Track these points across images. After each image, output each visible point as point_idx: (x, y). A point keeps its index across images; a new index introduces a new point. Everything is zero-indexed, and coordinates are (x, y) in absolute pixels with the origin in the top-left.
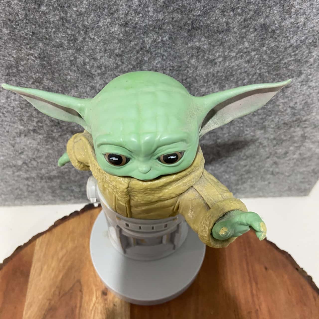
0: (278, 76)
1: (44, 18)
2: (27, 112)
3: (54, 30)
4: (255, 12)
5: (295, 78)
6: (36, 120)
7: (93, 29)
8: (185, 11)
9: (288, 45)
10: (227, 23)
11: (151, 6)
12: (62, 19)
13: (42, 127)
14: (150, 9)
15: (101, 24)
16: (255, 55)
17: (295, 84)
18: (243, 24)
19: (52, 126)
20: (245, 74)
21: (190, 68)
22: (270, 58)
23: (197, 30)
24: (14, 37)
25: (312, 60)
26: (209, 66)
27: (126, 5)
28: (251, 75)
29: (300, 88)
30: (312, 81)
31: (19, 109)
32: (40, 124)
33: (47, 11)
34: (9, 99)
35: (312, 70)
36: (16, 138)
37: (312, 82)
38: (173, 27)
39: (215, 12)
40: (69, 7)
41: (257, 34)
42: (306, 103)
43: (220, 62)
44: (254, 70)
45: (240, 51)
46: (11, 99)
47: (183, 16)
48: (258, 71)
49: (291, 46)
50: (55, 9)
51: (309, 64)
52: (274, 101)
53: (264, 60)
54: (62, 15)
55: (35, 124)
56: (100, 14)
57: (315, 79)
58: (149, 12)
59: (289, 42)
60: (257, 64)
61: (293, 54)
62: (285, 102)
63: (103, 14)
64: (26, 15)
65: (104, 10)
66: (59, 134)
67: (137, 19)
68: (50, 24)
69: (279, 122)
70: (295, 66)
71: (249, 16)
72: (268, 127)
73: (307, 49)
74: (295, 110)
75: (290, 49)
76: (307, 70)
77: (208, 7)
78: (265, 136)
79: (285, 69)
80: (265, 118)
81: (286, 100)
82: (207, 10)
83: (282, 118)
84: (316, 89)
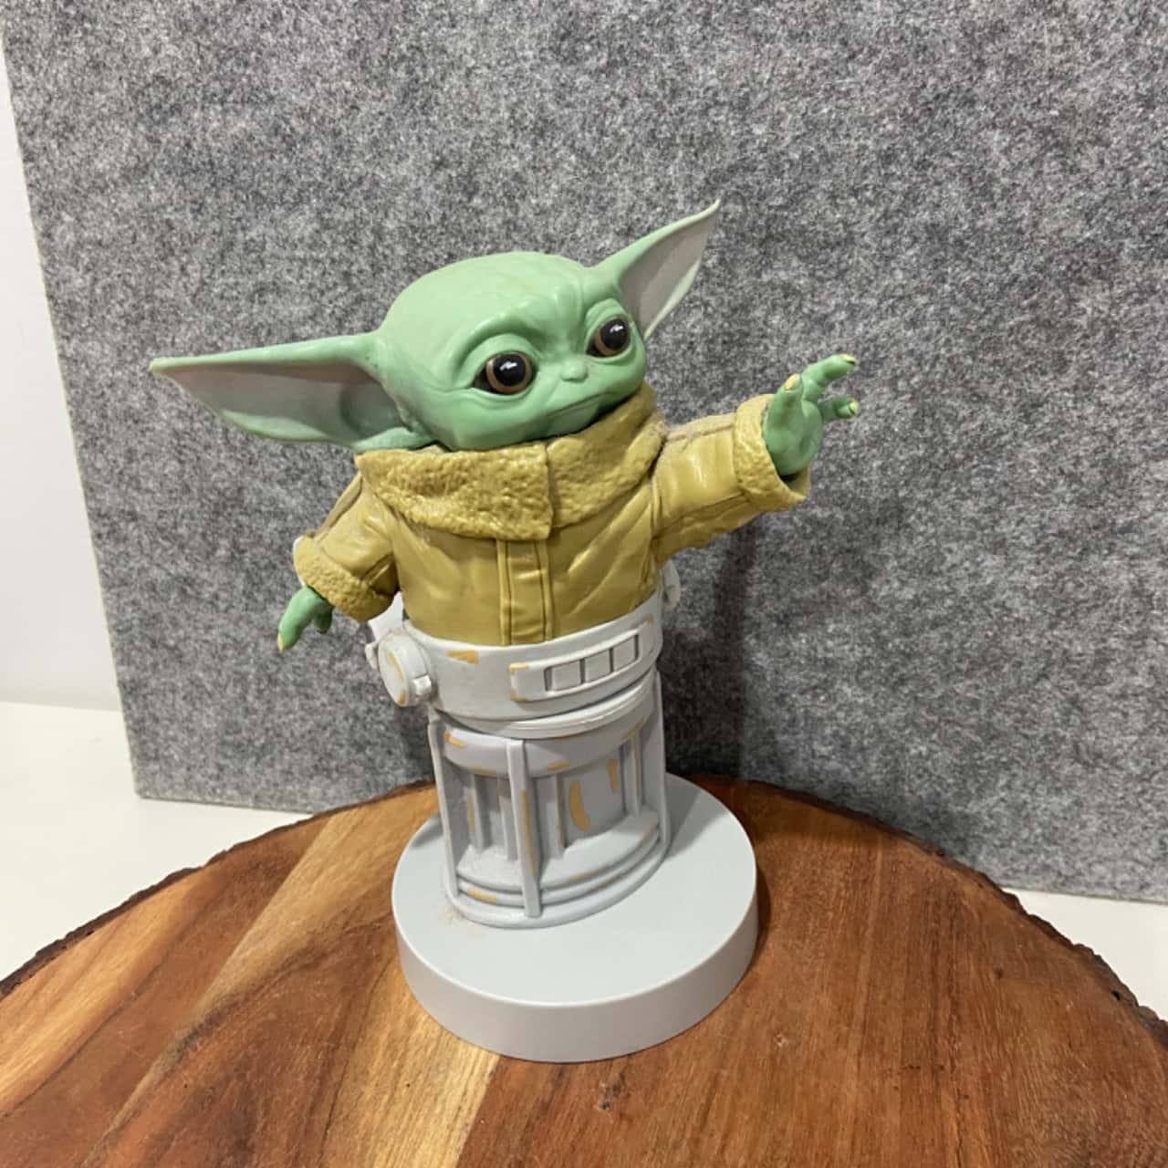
0: (1002, 366)
1: (475, 221)
3: (489, 247)
4: (906, 196)
5: (1051, 376)
7: (563, 242)
8: (750, 198)
9: (1007, 278)
10: (846, 225)
11: (680, 189)
12: (507, 222)
14: (677, 195)
15: (579, 233)
16: (926, 305)
17: (1058, 395)
18: (882, 224)
20: (910, 359)
21: (771, 338)
22: (970, 313)
23: (779, 241)
24: (413, 265)
25: (1082, 321)
26: (814, 335)
27: (632, 189)
28: (926, 362)
29: (1075, 408)
30: (1103, 387)
33: (482, 207)
35: (1094, 352)
37: (1105, 392)
38: (727, 233)
39: (814, 198)
40: (523, 197)
41: (921, 249)
42: (1107, 461)
43: (842, 323)
44: (932, 347)
45: (888, 293)
47: (747, 211)
48: (943, 351)
49: (1015, 280)
50: (497, 203)
51: (1079, 335)
52: (1009, 447)
53: (951, 318)
54: (510, 214)
56: (579, 210)
57: (1111, 382)
58: (675, 201)
59: (1007, 270)
60: (938, 332)
61: (1025, 303)
62: (1045, 455)
63: (584, 210)
64: (444, 217)
65: (587, 202)
67: (651, 219)
68: (484, 234)
69: (1042, 527)
70: (1040, 340)
71: (893, 206)
72: (1014, 544)
73: (1060, 291)
74: (1082, 484)
75: (1015, 290)
76: (1078, 353)
77: (798, 188)
78: (1012, 578)
79: (1014, 347)
80: (997, 510)
81: (1045, 448)
82: (798, 193)
83: (1048, 512)
84: (1125, 416)
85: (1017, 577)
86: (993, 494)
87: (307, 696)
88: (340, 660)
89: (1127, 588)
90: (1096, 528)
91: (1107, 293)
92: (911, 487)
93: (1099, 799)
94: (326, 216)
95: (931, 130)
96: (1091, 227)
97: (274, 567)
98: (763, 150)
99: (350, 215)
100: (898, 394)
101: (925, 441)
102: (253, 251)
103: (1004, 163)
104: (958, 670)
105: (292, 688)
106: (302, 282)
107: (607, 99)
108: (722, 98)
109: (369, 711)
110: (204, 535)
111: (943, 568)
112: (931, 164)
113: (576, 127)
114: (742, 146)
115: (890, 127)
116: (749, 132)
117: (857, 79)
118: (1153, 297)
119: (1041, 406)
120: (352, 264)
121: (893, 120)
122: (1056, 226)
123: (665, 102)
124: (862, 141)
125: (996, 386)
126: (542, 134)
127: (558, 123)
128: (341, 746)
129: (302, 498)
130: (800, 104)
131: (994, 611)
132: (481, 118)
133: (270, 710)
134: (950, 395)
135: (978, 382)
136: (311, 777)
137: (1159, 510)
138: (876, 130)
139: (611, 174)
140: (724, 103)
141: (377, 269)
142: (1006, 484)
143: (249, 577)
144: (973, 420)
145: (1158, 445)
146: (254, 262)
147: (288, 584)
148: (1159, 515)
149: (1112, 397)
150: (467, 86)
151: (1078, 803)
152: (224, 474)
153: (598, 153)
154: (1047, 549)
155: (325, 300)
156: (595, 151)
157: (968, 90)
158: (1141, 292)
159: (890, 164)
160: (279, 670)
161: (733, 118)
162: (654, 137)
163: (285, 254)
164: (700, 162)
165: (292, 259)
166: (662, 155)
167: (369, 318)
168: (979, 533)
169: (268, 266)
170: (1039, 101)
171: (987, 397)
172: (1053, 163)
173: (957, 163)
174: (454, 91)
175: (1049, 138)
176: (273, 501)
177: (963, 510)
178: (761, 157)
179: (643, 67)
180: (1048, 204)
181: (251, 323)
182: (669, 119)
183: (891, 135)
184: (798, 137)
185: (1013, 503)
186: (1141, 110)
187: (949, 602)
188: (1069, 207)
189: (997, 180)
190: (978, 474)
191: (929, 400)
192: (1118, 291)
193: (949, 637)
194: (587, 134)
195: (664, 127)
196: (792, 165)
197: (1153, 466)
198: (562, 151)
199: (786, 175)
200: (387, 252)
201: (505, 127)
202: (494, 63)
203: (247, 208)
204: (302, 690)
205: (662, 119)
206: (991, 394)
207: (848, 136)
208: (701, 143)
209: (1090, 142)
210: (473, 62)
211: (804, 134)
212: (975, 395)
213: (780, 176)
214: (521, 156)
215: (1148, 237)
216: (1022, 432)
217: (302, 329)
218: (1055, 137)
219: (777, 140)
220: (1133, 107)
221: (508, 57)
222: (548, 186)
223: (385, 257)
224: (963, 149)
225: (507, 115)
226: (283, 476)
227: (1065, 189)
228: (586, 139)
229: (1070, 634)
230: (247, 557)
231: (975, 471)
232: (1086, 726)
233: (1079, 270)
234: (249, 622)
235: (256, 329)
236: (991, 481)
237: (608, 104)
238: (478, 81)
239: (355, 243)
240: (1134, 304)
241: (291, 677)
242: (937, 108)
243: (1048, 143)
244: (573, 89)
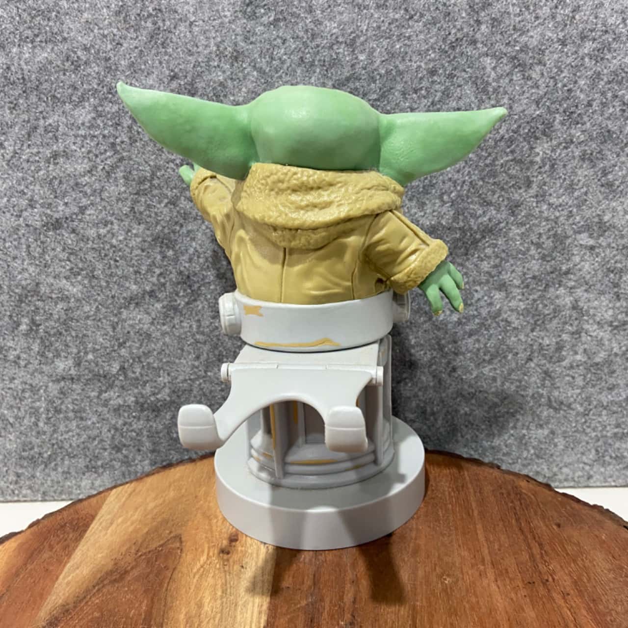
0: (498, 185)
2: (149, 258)
4: (443, 93)
5: (524, 189)
6: (158, 271)
9: (498, 137)
13: (164, 285)
17: (528, 200)
19: (179, 283)
20: (450, 183)
22: (480, 157)
25: (538, 159)
28: (458, 185)
29: (537, 207)
30: (550, 195)
31: (139, 252)
32: (162, 280)
34: (129, 234)
35: (545, 176)
36: (122, 310)
37: (552, 197)
39: (394, 94)
42: (555, 235)
44: (461, 176)
46: (132, 234)
48: (467, 178)
49: (502, 138)
51: (537, 167)
52: (504, 230)
53: (470, 160)
55: (154, 280)
57: (554, 192)
59: (498, 133)
60: (464, 167)
61: (508, 150)
62: (523, 233)
66: (186, 300)
69: (524, 274)
70: (517, 170)
71: (437, 99)
72: (510, 285)
73: (525, 143)
74: (543, 248)
75: (502, 144)
76: (537, 177)
77: (385, 89)
78: (510, 304)
79: (504, 175)
80: (500, 266)
81: (523, 229)
82: (385, 92)
83: (527, 265)
84: (562, 210)
85: (513, 304)
86: (497, 257)
87: (82, 419)
88: (106, 392)
89: (569, 305)
90: (552, 273)
91: (549, 144)
92: (454, 256)
93: (564, 429)
94: (100, 109)
95: (455, 57)
96: (539, 109)
97: (61, 334)
98: (365, 69)
99: (115, 108)
100: (444, 203)
101: (460, 229)
102: (50, 132)
103: (493, 74)
104: (484, 360)
105: (71, 415)
106: (83, 150)
107: (275, 39)
108: (340, 39)
109: (125, 424)
110: (11, 317)
111: (473, 301)
112: (455, 76)
113: (256, 56)
114: (353, 66)
115: (433, 55)
116: (357, 58)
117: (414, 29)
118: (572, 146)
119: (519, 206)
120: (117, 138)
121: (435, 52)
122: (521, 109)
123: (308, 41)
124: (418, 63)
125: (496, 196)
126: (236, 58)
127: (246, 53)
128: (105, 449)
129: (81, 287)
130: (384, 43)
131: (502, 324)
132: (199, 50)
133: (55, 431)
134: (472, 202)
135: (486, 194)
136: (84, 474)
137: (583, 261)
138: (425, 57)
139: (278, 82)
140: (342, 43)
141: (133, 141)
142: (504, 251)
143: (42, 341)
144: (485, 216)
145: (580, 225)
146: (51, 139)
147: (70, 344)
148: (583, 263)
149: (555, 200)
150: (190, 32)
151: (553, 432)
152: (26, 275)
153: (270, 71)
154: (527, 286)
155: (98, 160)
156: (268, 69)
157: (473, 36)
158: (567, 143)
159: (434, 75)
160: (62, 403)
161: (347, 51)
162: (302, 61)
163: (72, 133)
164: (330, 75)
165: (76, 136)
166: (307, 71)
167: (128, 170)
168: (491, 279)
169: (60, 141)
170: (510, 42)
171: (491, 202)
172: (518, 75)
173: (469, 75)
174: (182, 35)
175: (516, 61)
176: (61, 290)
177: (482, 267)
178: (363, 72)
179: (295, 22)
180: (517, 97)
181: (48, 177)
182: (311, 51)
183: (433, 60)
184: (383, 61)
185: (508, 261)
186: (560, 47)
187: (477, 321)
188: (527, 98)
189: (490, 84)
190: (488, 247)
191: (460, 206)
192: (554, 142)
193: (478, 341)
194: (263, 60)
195: (308, 56)
196: (381, 76)
197: (578, 237)
198: (249, 69)
199: (378, 82)
200: (140, 130)
201: (213, 56)
202: (206, 19)
203: (48, 106)
204: (78, 415)
205: (307, 51)
206: (494, 201)
207: (410, 60)
208: (330, 65)
209: (536, 63)
210: (194, 18)
211: (387, 60)
212: (485, 202)
213: (374, 82)
214: (224, 72)
215: (568, 113)
216: (510, 221)
217: (83, 179)
218: (519, 61)
219: (372, 63)
220: (556, 45)
221: (215, 15)
222: (240, 90)
223: (138, 133)
224: (472, 68)
225: (215, 49)
226: (68, 273)
227: (525, 88)
228: (263, 63)
229: (542, 334)
230: (41, 329)
231: (487, 245)
232: (554, 387)
233: (535, 132)
234: (42, 373)
235: (51, 180)
236: (496, 250)
237: (275, 43)
238: (197, 29)
239: (119, 125)
240: (563, 149)
241: (70, 407)
242: (457, 46)
243: (515, 63)
244: (255, 34)
